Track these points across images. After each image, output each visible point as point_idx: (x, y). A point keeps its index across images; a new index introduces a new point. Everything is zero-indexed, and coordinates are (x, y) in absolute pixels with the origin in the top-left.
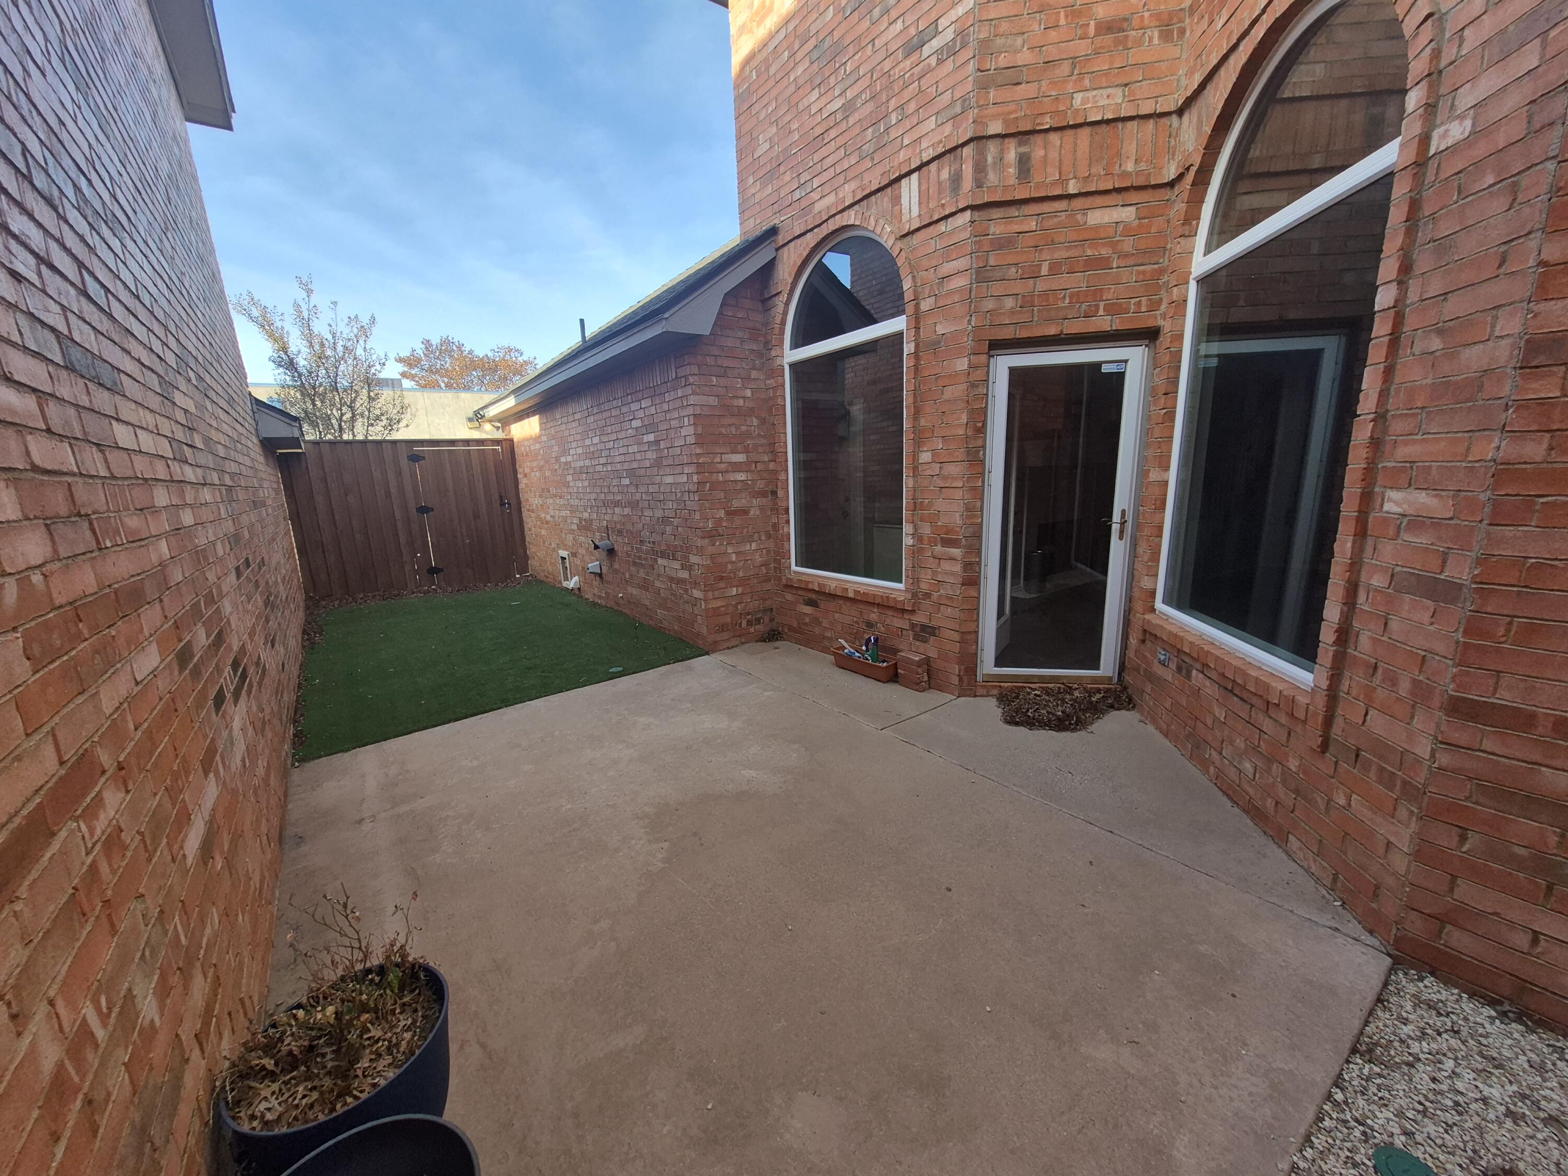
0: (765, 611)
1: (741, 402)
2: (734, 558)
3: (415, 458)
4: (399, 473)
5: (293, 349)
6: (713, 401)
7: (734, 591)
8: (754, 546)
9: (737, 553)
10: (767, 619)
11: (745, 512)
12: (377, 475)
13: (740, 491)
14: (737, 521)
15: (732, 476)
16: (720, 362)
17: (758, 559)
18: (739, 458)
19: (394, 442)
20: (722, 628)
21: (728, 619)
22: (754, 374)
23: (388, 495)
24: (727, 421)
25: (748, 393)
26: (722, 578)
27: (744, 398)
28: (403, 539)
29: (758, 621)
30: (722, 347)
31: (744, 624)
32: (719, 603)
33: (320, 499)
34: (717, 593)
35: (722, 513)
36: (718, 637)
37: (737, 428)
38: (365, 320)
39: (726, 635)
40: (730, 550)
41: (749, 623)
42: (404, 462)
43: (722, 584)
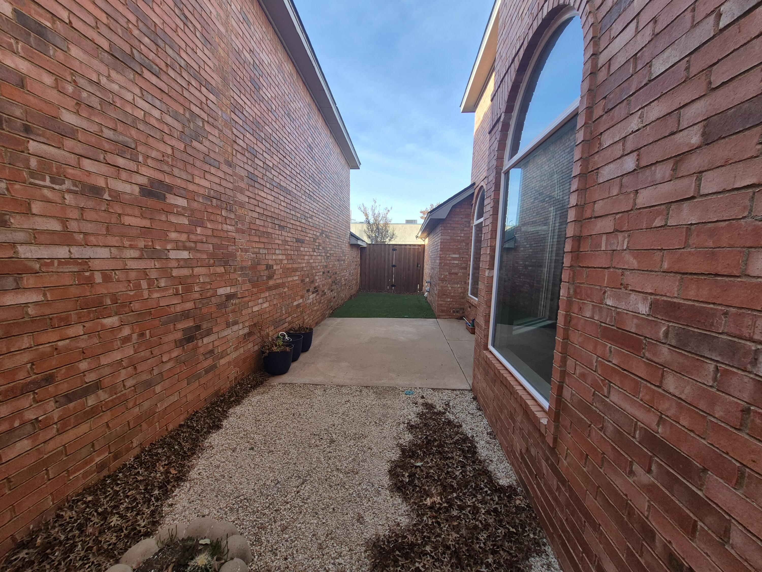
0: (461, 309)
1: (459, 238)
2: (450, 288)
3: (394, 250)
4: (389, 254)
5: (370, 218)
6: (448, 238)
7: (449, 300)
8: (459, 286)
9: (452, 287)
10: (461, 312)
11: (456, 274)
12: (383, 254)
13: (456, 267)
14: (453, 276)
15: (452, 262)
16: (452, 225)
17: (460, 290)
18: (457, 256)
19: (389, 245)
20: (443, 311)
21: (445, 309)
22: (466, 229)
23: (385, 261)
24: (452, 244)
25: (463, 235)
26: (444, 295)
27: (461, 236)
28: (386, 275)
29: (457, 312)
30: (454, 221)
31: (452, 311)
32: (442, 303)
33: (367, 260)
34: (442, 299)
35: (447, 273)
36: (441, 314)
37: (457, 246)
38: (389, 209)
39: (444, 314)
40: (449, 286)
41: (454, 312)
42: (391, 250)
43: (445, 297)
